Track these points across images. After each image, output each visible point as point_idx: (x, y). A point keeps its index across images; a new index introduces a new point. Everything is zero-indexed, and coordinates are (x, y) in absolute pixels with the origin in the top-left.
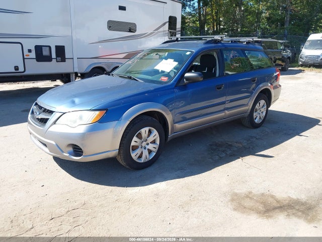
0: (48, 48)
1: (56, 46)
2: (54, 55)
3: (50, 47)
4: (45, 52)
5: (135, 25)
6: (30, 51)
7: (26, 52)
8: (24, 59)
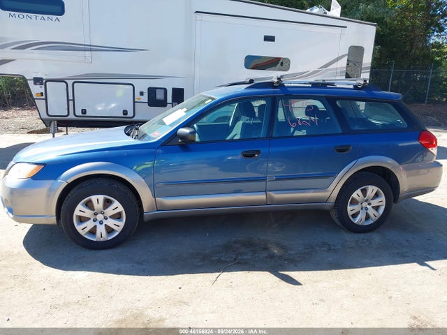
0: (163, 90)
1: (173, 89)
2: (169, 100)
3: (165, 90)
4: (160, 96)
5: (288, 61)
6: (142, 94)
7: (137, 95)
8: (134, 102)
